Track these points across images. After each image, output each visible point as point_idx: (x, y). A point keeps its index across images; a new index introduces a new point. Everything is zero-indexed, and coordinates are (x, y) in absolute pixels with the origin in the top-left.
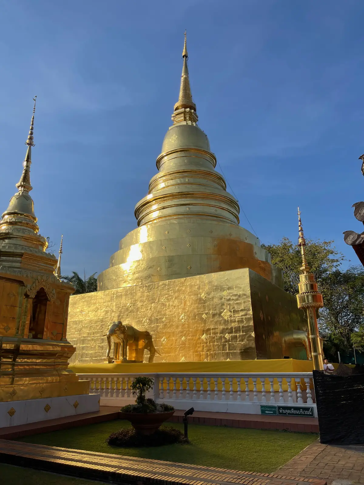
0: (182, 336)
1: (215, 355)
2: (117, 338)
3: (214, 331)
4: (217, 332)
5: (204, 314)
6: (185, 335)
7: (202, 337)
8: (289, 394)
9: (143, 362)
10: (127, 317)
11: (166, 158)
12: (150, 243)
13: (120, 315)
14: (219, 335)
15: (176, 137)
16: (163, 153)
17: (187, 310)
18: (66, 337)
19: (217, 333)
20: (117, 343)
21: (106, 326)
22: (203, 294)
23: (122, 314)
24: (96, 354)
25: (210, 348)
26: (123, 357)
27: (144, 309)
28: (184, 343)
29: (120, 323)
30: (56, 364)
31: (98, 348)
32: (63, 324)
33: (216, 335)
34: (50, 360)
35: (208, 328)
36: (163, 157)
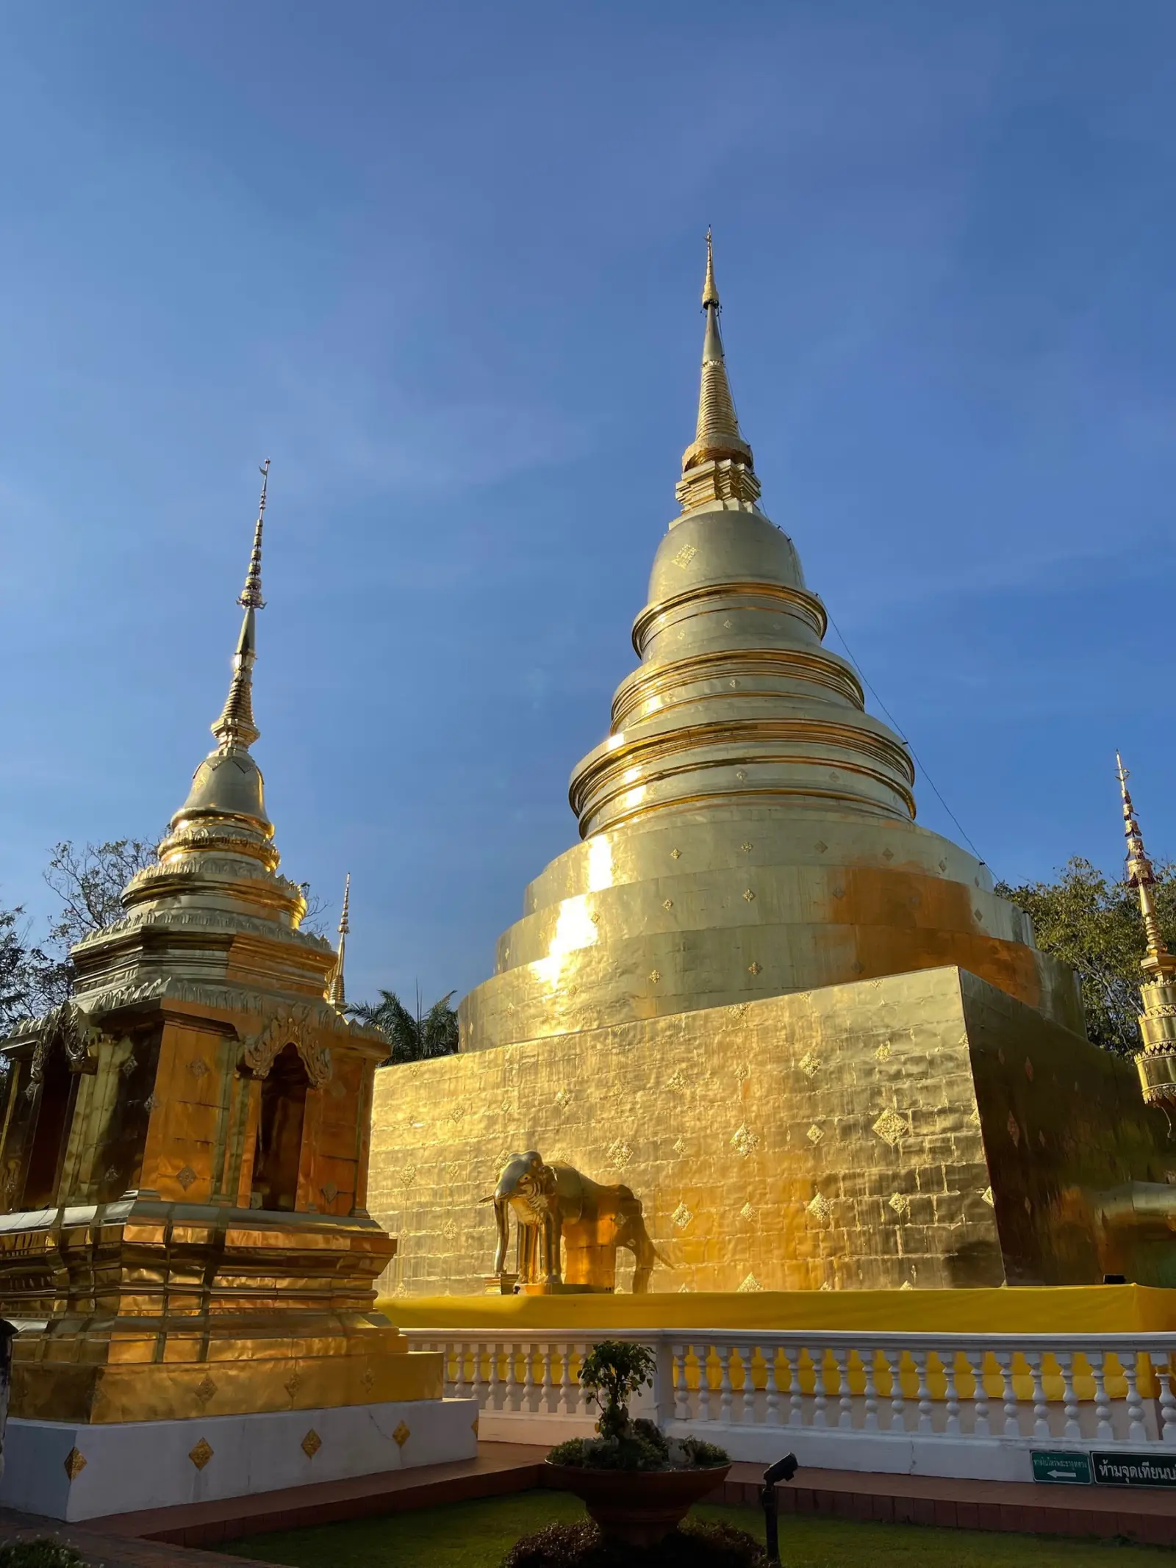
0: (739, 1203)
1: (859, 1268)
2: (528, 1207)
3: (849, 1184)
4: (860, 1189)
5: (814, 1126)
6: (750, 1199)
7: (810, 1207)
8: (1132, 1410)
9: (616, 1292)
10: (557, 1138)
11: (662, 620)
12: (622, 889)
13: (534, 1132)
14: (866, 1198)
15: (693, 550)
16: (654, 605)
17: (754, 1114)
18: (370, 1205)
19: (861, 1192)
20: (528, 1227)
21: (491, 1168)
22: (806, 1059)
23: (539, 1129)
24: (461, 1261)
25: (842, 1244)
26: (549, 1272)
27: (610, 1111)
28: (748, 1227)
29: (535, 1157)
30: (337, 1293)
31: (467, 1241)
32: (356, 1161)
33: (859, 1198)
34: (315, 1283)
35: (830, 1175)
36: (652, 617)
